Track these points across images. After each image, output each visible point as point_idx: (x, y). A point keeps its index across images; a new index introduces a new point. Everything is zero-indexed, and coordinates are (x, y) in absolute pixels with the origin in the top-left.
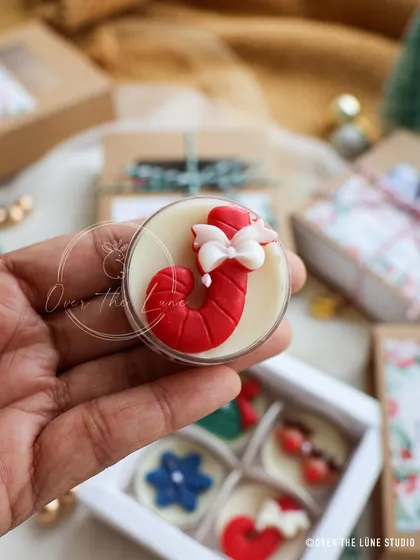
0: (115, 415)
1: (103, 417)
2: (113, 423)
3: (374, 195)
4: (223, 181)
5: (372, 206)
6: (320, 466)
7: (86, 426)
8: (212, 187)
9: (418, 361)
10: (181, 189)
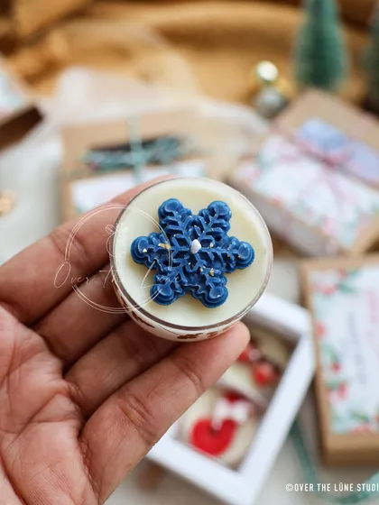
1: (138, 400)
6: (266, 370)
8: (155, 162)
9: (340, 287)
10: (129, 168)
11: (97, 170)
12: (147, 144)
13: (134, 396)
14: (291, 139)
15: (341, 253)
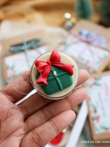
0: (41, 133)
2: (41, 136)
4: (34, 46)
5: (75, 43)
7: (33, 138)
8: (31, 48)
9: (95, 84)
10: (23, 51)
11: (13, 53)
12: (28, 42)
13: (36, 133)
15: (94, 72)
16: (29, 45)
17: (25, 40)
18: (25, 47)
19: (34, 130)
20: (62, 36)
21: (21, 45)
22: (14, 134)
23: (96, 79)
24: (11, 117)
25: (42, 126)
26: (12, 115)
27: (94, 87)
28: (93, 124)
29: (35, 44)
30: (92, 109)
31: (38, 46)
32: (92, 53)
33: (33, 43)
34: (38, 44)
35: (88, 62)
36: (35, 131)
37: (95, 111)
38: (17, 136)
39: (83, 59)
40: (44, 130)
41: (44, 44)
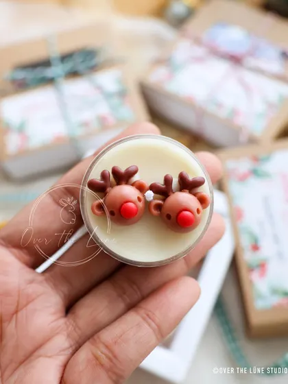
0: (116, 342)
1: (107, 347)
3: (200, 51)
4: (81, 68)
5: (199, 60)
7: (97, 358)
8: (74, 74)
9: (255, 172)
10: (50, 81)
12: (65, 58)
13: (104, 344)
14: (198, 41)
15: (252, 141)
16: (68, 66)
17: (56, 50)
18: (56, 70)
19: (95, 337)
20: (159, 42)
21: (46, 63)
22: (41, 351)
23: (256, 159)
24: (30, 307)
25: (116, 324)
26: (30, 300)
27: (253, 181)
28: (251, 282)
29: (83, 62)
30: (246, 242)
31: (94, 69)
32: (247, 88)
33: (78, 59)
34: (93, 62)
35: (235, 112)
36: (99, 338)
37: (255, 248)
38: (50, 357)
39: (220, 105)
40: (124, 333)
41: (109, 64)
